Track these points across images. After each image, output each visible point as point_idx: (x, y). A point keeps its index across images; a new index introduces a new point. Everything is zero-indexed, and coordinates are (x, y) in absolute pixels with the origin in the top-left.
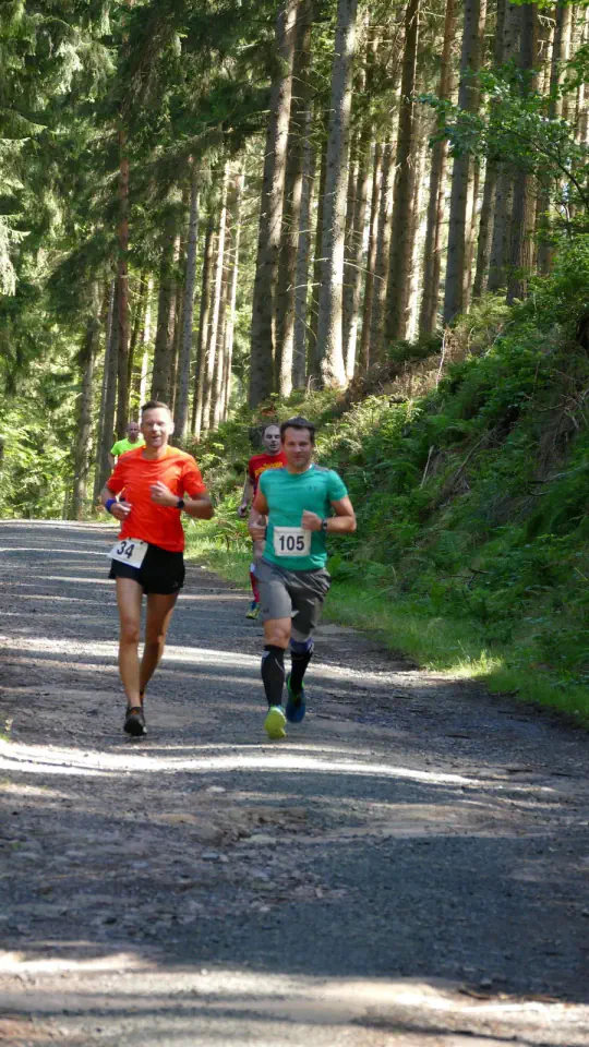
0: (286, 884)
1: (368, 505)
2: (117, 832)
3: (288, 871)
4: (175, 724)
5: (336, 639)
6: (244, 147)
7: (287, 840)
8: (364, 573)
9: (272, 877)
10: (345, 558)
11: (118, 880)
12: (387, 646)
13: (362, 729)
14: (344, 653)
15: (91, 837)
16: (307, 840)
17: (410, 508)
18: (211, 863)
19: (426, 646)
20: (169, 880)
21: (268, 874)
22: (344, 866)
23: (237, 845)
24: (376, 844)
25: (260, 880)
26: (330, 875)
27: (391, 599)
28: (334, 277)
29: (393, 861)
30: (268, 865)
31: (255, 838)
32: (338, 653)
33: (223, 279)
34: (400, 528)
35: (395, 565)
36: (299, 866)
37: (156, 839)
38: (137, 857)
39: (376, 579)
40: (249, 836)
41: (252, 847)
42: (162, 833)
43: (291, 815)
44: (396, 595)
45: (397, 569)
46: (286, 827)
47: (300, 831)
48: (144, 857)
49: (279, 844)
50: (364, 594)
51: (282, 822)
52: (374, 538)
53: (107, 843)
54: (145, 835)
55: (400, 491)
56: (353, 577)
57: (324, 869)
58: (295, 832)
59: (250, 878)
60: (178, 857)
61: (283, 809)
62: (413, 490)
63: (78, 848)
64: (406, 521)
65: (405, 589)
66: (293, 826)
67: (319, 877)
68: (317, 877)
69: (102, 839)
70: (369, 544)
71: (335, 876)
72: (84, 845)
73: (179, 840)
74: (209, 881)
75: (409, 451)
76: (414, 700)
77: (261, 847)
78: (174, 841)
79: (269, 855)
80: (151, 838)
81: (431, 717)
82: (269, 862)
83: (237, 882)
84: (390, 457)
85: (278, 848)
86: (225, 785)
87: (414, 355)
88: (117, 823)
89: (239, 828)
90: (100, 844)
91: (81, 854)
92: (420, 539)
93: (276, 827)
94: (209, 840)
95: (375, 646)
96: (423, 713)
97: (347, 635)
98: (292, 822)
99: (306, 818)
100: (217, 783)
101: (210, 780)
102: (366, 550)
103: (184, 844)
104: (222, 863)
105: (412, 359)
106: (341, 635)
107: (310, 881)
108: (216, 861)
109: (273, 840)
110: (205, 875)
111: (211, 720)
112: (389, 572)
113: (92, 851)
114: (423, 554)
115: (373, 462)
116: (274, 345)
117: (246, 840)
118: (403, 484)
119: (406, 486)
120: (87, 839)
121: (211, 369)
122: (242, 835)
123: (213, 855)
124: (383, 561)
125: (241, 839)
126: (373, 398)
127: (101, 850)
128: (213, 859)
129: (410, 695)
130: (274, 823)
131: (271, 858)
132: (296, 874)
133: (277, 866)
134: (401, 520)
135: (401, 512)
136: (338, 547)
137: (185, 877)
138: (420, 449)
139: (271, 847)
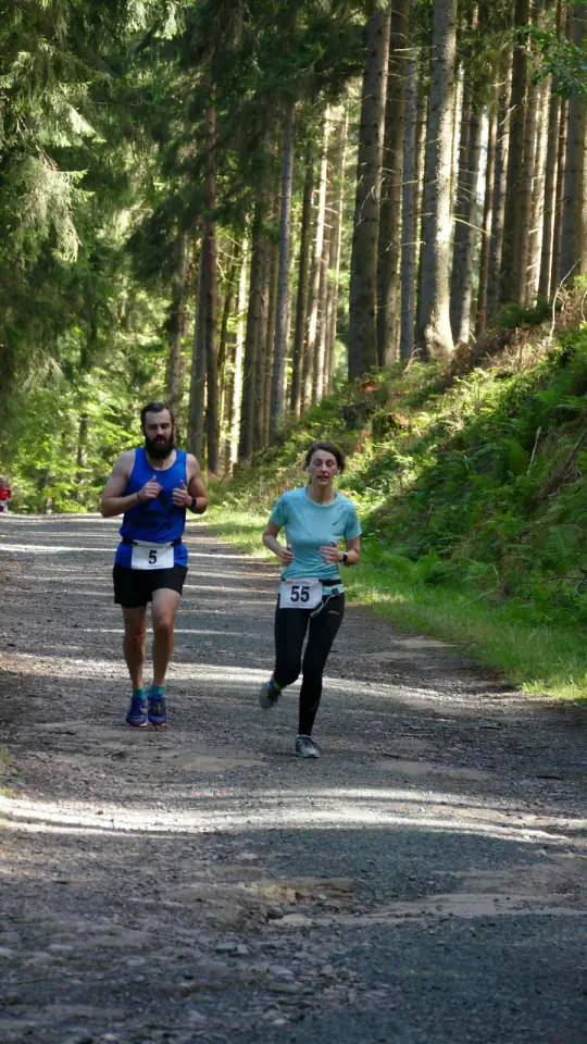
0: (313, 984)
1: (468, 495)
2: (116, 918)
3: (319, 967)
4: (216, 769)
5: (423, 656)
6: (344, 90)
7: (324, 922)
8: (463, 574)
9: (297, 974)
10: (442, 555)
11: (105, 984)
12: (479, 663)
13: (435, 771)
14: (430, 671)
15: (81, 925)
16: (349, 921)
17: (514, 498)
18: (226, 955)
19: (525, 662)
20: (167, 984)
21: (293, 970)
22: (387, 957)
23: (265, 929)
24: (430, 927)
25: (282, 979)
26: (369, 971)
27: (492, 604)
28: (439, 234)
29: (448, 951)
30: (295, 958)
31: (287, 919)
32: (422, 671)
33: (325, 237)
34: (502, 521)
35: (496, 564)
36: (332, 959)
37: (163, 925)
38: (135, 951)
39: (475, 580)
40: (280, 917)
41: (281, 931)
42: (171, 917)
43: (333, 889)
44: (497, 599)
45: (500, 569)
46: (327, 904)
47: (343, 908)
48: (144, 950)
49: (316, 927)
50: (461, 598)
51: (323, 897)
52: (474, 533)
53: (101, 933)
54: (150, 921)
55: (505, 480)
56: (451, 577)
57: (364, 963)
58: (336, 910)
59: (270, 977)
60: (184, 950)
61: (325, 881)
62: (519, 479)
63: (64, 940)
64: (509, 513)
65: (507, 592)
66: (336, 903)
67: (355, 974)
68: (352, 974)
69: (95, 927)
70: (469, 540)
71: (376, 973)
72: (71, 935)
73: (192, 926)
74: (218, 983)
75: (514, 432)
76: (505, 730)
77: (293, 931)
78: (185, 927)
79: (298, 943)
80: (156, 924)
81: (521, 752)
82: (298, 954)
83: (252, 983)
84: (493, 439)
85: (313, 934)
86: (259, 849)
87: (527, 321)
88: (118, 905)
89: (269, 907)
90: (93, 934)
91: (67, 947)
92: (526, 533)
93: (314, 903)
94: (228, 925)
95: (466, 662)
96: (512, 747)
97: (434, 650)
98: (335, 897)
99: (352, 891)
100: (249, 847)
101: (242, 844)
102: (465, 546)
103: (197, 931)
104: (239, 956)
105: (524, 325)
106: (429, 649)
107: (344, 979)
108: (233, 954)
109: (309, 922)
110: (214, 975)
111: (259, 763)
112: (490, 572)
113: (82, 944)
114: (527, 552)
115: (476, 445)
116: (376, 312)
117: (277, 922)
118: (506, 470)
119: (510, 473)
120: (77, 928)
121: (312, 338)
122: (272, 915)
123: (230, 946)
124: (483, 559)
125: (271, 921)
126: (479, 370)
127: (93, 941)
128: (229, 951)
129: (500, 724)
130: (313, 898)
131: (300, 949)
132: (328, 970)
133: (306, 959)
134: (504, 512)
135: (504, 503)
136: (434, 544)
137: (189, 978)
138: (526, 430)
139: (304, 931)
